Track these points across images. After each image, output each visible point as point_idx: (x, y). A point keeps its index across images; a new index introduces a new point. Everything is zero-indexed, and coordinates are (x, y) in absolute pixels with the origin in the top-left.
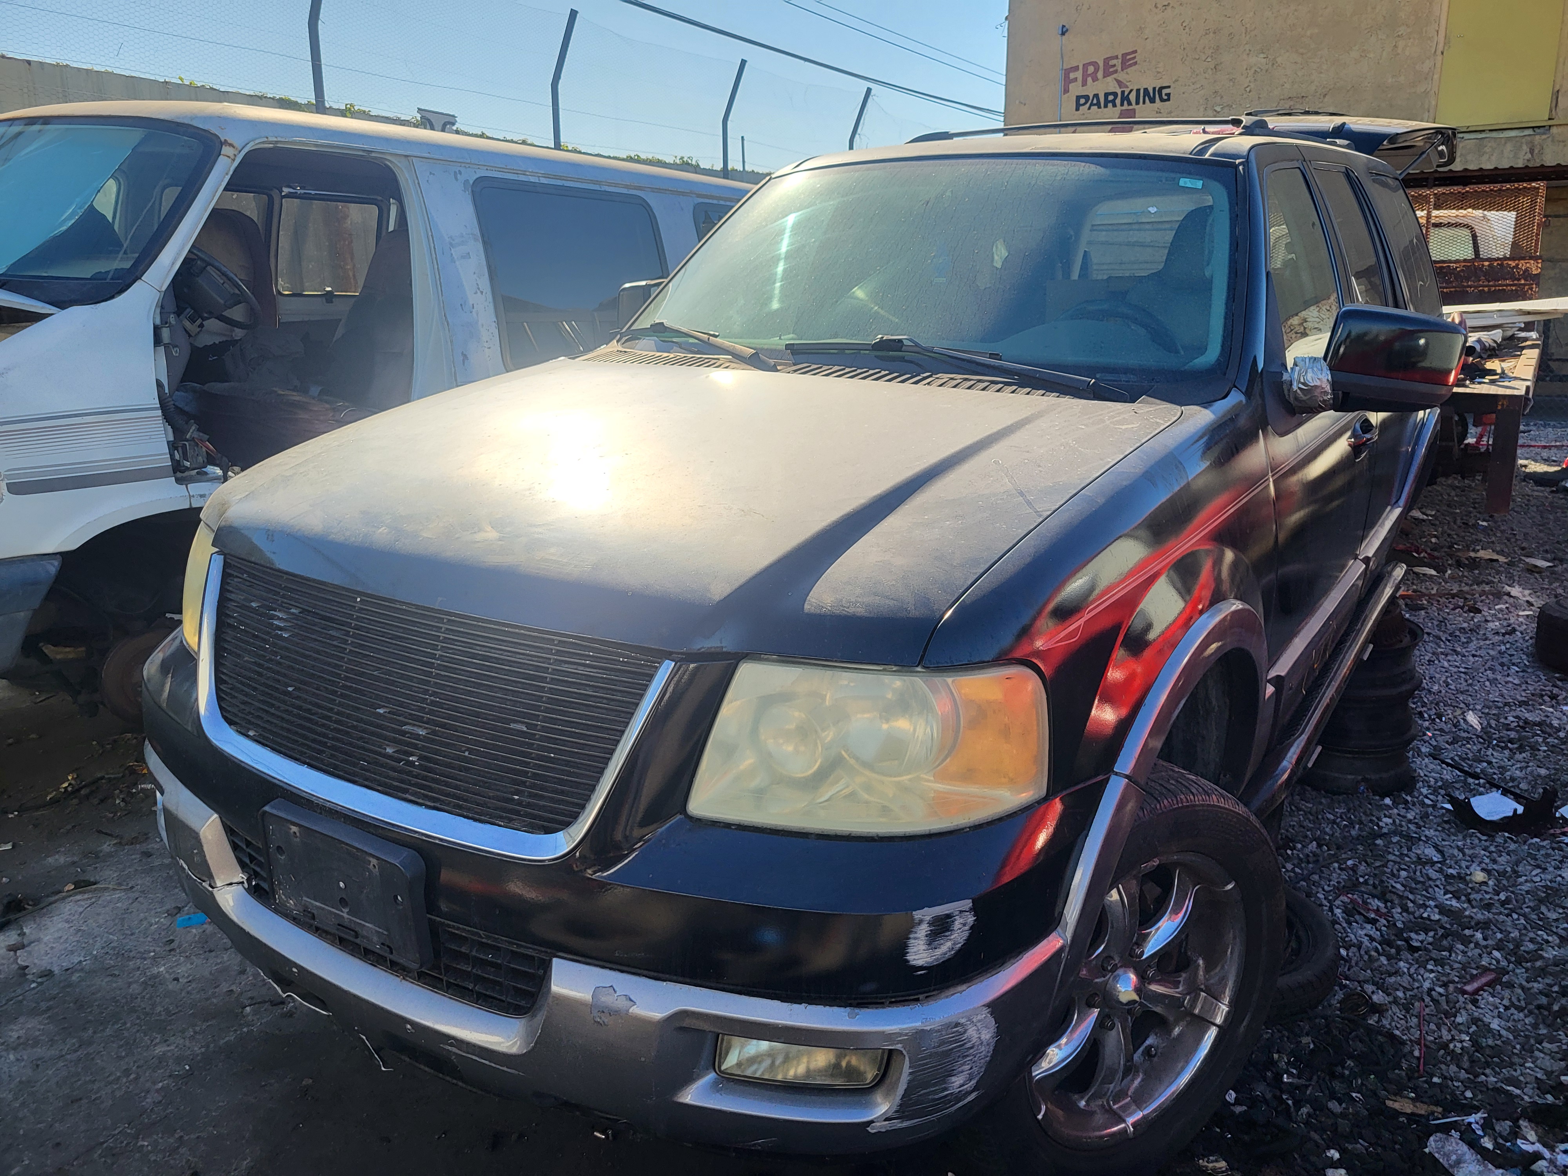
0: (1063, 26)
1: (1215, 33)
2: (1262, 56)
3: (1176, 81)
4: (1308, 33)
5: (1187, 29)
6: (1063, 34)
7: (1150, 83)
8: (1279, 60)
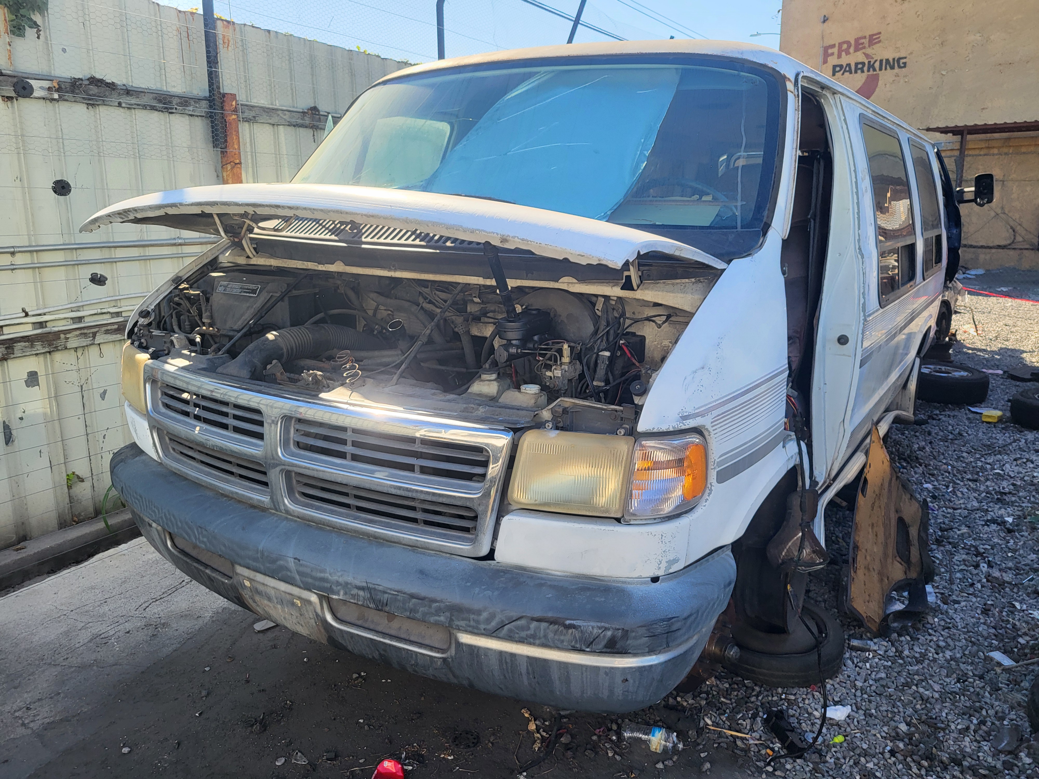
0: (825, 16)
1: (942, 19)
2: (979, 35)
3: (911, 53)
4: (1015, 18)
5: (920, 17)
6: (824, 22)
7: (890, 55)
8: (992, 38)
